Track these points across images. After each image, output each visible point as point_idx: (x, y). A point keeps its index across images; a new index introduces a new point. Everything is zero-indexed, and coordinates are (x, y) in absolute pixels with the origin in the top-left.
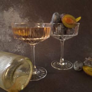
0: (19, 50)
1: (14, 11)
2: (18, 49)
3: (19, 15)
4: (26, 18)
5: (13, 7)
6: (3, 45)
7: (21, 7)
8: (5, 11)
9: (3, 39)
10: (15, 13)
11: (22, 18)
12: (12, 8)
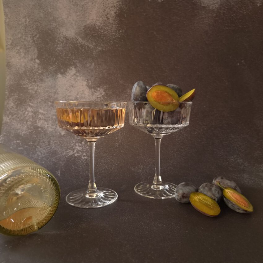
0: (77, 152)
1: (78, 74)
2: (75, 151)
3: (85, 83)
4: (99, 89)
5: (75, 67)
6: (49, 142)
7: (90, 66)
8: (60, 76)
9: (51, 130)
10: (78, 78)
11: (92, 88)
12: (73, 69)
